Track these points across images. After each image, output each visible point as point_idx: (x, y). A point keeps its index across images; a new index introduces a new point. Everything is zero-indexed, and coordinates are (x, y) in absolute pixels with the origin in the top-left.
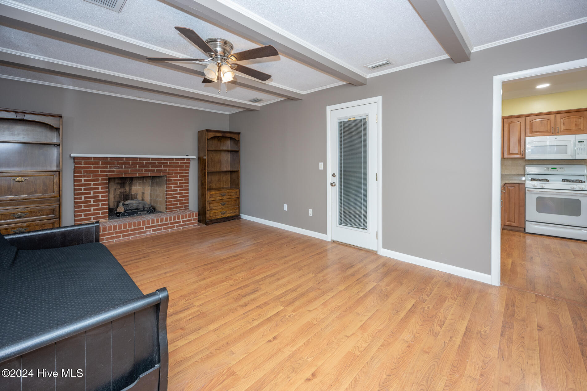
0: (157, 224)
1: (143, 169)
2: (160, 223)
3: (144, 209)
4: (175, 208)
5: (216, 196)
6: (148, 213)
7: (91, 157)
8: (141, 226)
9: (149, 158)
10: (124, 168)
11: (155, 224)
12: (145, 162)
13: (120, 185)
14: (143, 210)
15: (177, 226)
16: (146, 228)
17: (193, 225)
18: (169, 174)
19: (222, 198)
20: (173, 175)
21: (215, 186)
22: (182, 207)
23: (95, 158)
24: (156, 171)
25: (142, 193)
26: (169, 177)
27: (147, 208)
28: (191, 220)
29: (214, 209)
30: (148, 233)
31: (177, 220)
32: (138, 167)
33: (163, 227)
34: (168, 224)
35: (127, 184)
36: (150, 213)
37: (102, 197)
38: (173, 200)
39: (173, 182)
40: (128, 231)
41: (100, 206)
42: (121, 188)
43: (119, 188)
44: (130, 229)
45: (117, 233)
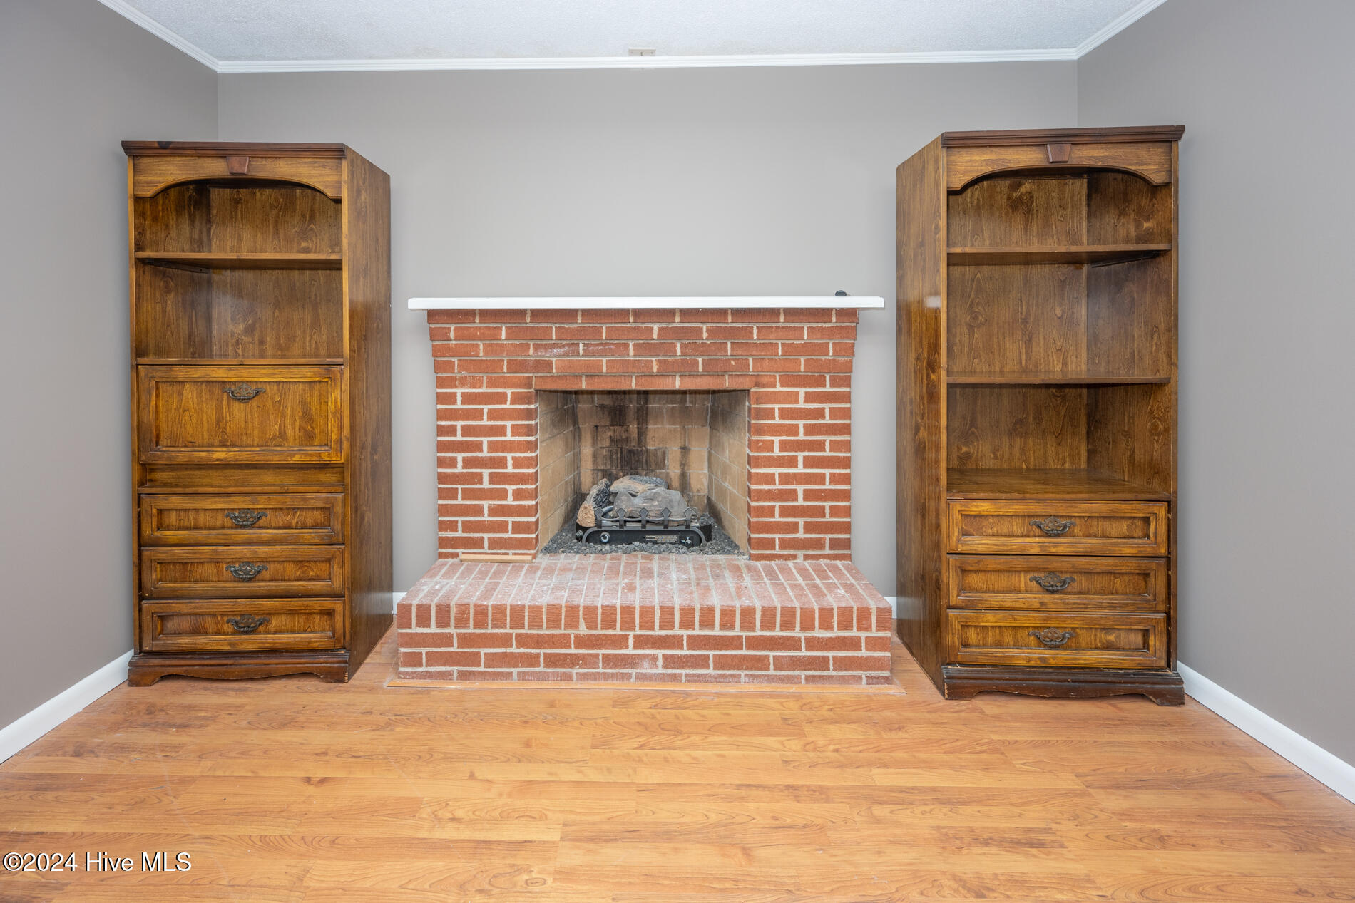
0: (685, 633)
1: (654, 359)
2: (697, 632)
3: (666, 527)
4: (785, 544)
5: (1005, 531)
6: (684, 544)
7: (473, 311)
8: (618, 631)
10: (580, 352)
11: (677, 631)
13: (610, 413)
14: (661, 528)
15: (779, 663)
16: (641, 642)
17: (863, 676)
19: (1042, 546)
20: (779, 388)
21: (996, 458)
22: (819, 544)
23: (485, 314)
24: (704, 369)
25: (681, 448)
27: (676, 524)
28: (854, 644)
29: (990, 609)
30: (646, 669)
31: (777, 633)
33: (711, 653)
34: (734, 642)
35: (632, 415)
36: (688, 546)
37: (516, 463)
38: (777, 504)
39: (777, 421)
40: (563, 641)
41: (510, 501)
42: (612, 424)
43: (608, 423)
44: (572, 633)
45: (523, 641)
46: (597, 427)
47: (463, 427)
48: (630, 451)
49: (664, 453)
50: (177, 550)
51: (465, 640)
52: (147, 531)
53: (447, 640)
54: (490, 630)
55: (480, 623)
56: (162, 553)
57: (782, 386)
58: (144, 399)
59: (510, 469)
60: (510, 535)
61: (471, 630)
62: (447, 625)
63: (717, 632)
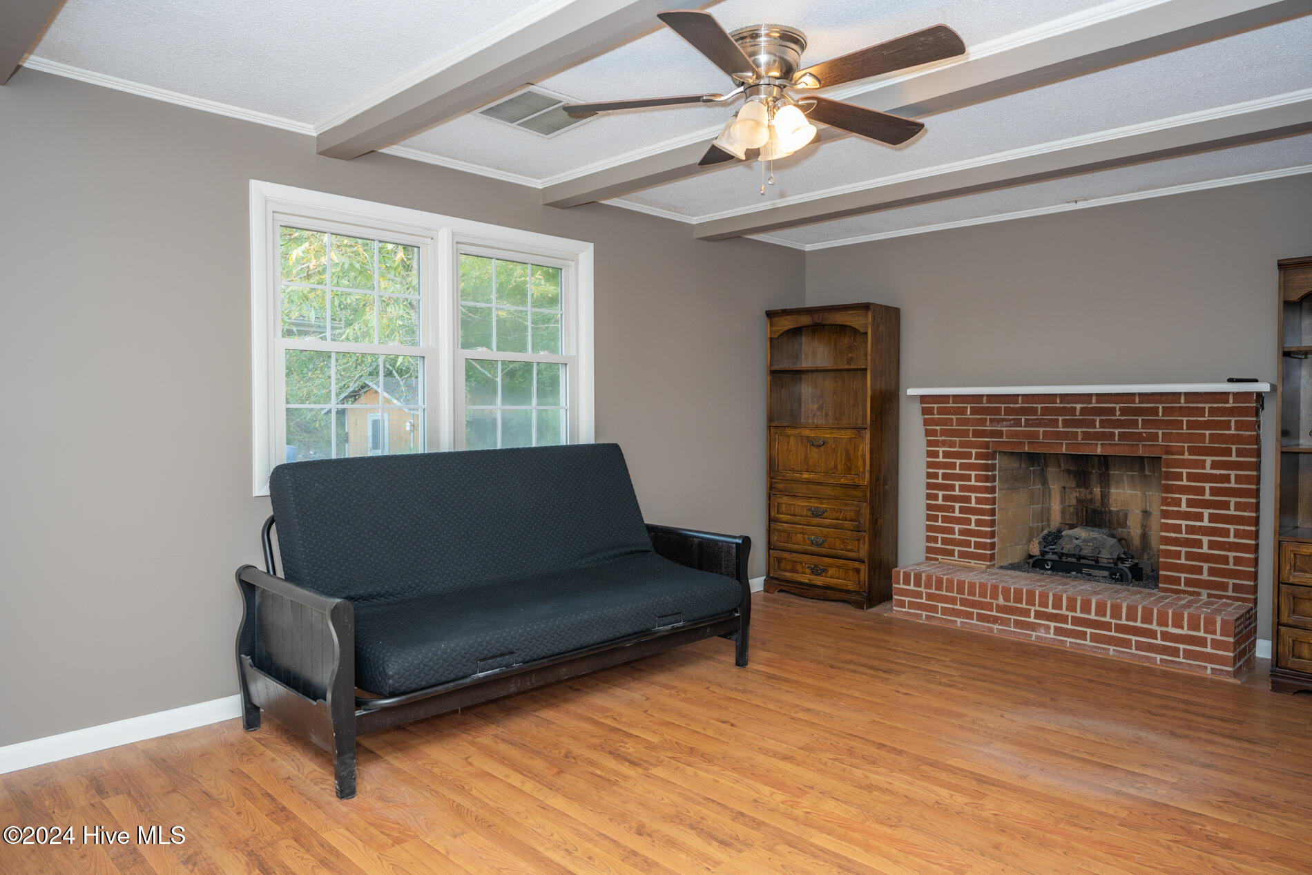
0: (1070, 614)
1: (1079, 430)
2: (1078, 614)
3: (1098, 563)
4: (1189, 582)
6: (1113, 579)
7: (949, 396)
8: (1024, 605)
9: (1090, 395)
10: (1023, 424)
11: (1064, 612)
12: (1078, 406)
13: (1075, 477)
14: (1093, 563)
15: (1140, 646)
16: (1039, 615)
17: (1209, 666)
18: (1167, 453)
20: (1186, 456)
22: (1222, 586)
23: (957, 398)
24: (1119, 440)
25: (1142, 511)
26: (1170, 464)
27: (1105, 561)
28: (1201, 642)
30: (1042, 633)
31: (1138, 624)
32: (1060, 425)
33: (1089, 631)
35: (1094, 479)
36: (1117, 581)
37: (978, 501)
39: (1185, 483)
40: (989, 606)
41: (973, 526)
42: (1078, 486)
43: (1074, 485)
44: (995, 602)
45: (964, 602)
46: (1064, 488)
47: (944, 474)
48: (1094, 511)
49: (1126, 515)
50: (785, 525)
51: (930, 597)
52: (773, 514)
53: (919, 595)
54: (944, 593)
55: (939, 588)
56: (779, 526)
57: (1189, 455)
58: (772, 444)
59: (973, 504)
60: (972, 550)
61: (933, 591)
62: (920, 586)
63: (1093, 616)
